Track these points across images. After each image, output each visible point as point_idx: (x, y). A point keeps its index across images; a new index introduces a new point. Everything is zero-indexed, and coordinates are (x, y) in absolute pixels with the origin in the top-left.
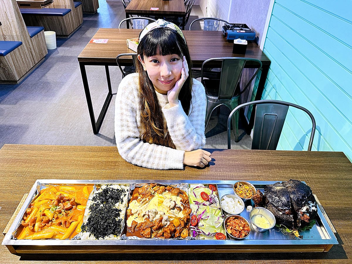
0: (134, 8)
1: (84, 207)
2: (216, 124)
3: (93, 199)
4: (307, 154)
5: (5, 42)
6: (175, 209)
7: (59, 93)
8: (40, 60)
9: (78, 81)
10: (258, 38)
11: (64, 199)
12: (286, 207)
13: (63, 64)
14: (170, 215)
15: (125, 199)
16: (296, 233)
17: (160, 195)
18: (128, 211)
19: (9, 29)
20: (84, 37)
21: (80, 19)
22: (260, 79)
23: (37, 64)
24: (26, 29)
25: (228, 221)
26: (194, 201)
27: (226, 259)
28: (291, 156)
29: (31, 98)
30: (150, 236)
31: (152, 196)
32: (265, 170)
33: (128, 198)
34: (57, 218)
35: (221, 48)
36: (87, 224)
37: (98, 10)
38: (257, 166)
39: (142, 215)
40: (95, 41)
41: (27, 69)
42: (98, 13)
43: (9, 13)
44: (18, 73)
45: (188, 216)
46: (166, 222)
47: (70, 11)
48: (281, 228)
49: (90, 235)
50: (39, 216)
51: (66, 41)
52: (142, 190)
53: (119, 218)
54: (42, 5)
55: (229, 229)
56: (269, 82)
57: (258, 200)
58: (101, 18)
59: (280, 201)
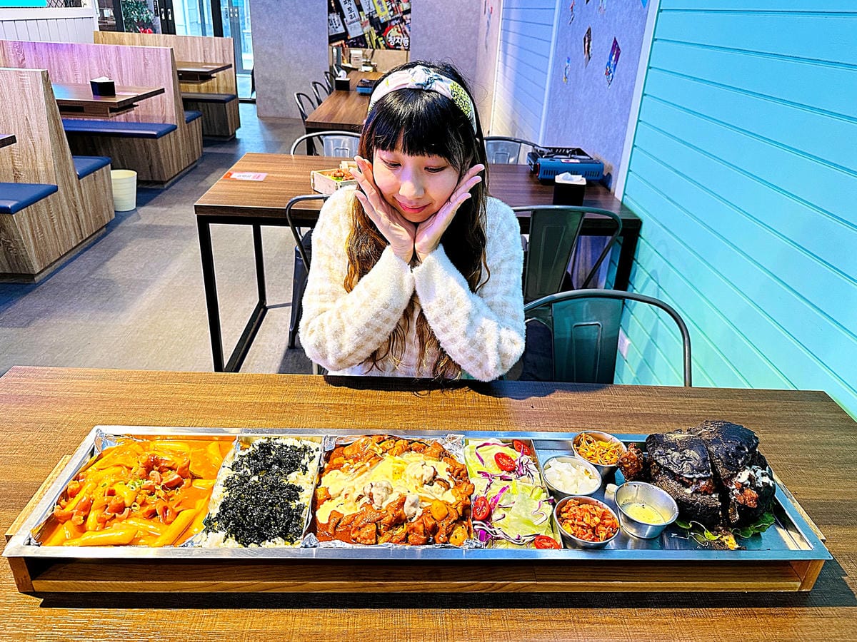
0: (325, 119)
1: (211, 483)
2: (520, 375)
3: (233, 466)
4: (741, 394)
5: (18, 185)
6: (435, 483)
7: (135, 303)
8: (94, 231)
9: (183, 278)
10: (611, 175)
11: (163, 464)
12: (701, 472)
13: (151, 243)
14: (423, 495)
15: (313, 467)
16: (730, 541)
17: (397, 458)
18: (320, 492)
19: (30, 157)
20: (202, 187)
21: (196, 149)
22: (617, 264)
23: (87, 239)
24: (69, 159)
25: (564, 509)
26: (479, 472)
27: (563, 607)
28: (703, 397)
29: (67, 314)
30: (374, 541)
31: (377, 458)
32: (644, 425)
33: (319, 464)
34: (143, 504)
35: (526, 194)
36: (219, 517)
37: (237, 132)
38: (625, 416)
39: (355, 497)
40: (235, 176)
41: (62, 248)
42: (236, 139)
43: (35, 121)
44: (40, 256)
45: (466, 499)
46: (413, 508)
47: (174, 128)
48: (691, 530)
49: (227, 537)
50: (99, 497)
51: (160, 195)
52: (353, 451)
53: (297, 503)
54: (112, 110)
55: (568, 524)
56: (640, 268)
57: (632, 466)
58: (243, 148)
59: (684, 460)
